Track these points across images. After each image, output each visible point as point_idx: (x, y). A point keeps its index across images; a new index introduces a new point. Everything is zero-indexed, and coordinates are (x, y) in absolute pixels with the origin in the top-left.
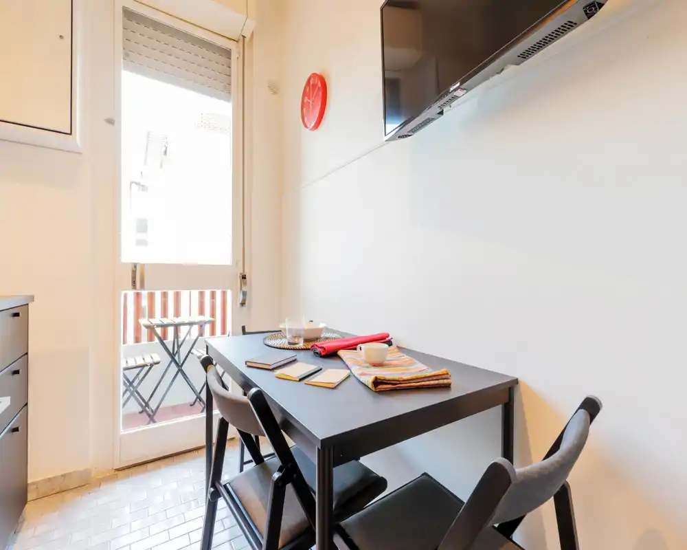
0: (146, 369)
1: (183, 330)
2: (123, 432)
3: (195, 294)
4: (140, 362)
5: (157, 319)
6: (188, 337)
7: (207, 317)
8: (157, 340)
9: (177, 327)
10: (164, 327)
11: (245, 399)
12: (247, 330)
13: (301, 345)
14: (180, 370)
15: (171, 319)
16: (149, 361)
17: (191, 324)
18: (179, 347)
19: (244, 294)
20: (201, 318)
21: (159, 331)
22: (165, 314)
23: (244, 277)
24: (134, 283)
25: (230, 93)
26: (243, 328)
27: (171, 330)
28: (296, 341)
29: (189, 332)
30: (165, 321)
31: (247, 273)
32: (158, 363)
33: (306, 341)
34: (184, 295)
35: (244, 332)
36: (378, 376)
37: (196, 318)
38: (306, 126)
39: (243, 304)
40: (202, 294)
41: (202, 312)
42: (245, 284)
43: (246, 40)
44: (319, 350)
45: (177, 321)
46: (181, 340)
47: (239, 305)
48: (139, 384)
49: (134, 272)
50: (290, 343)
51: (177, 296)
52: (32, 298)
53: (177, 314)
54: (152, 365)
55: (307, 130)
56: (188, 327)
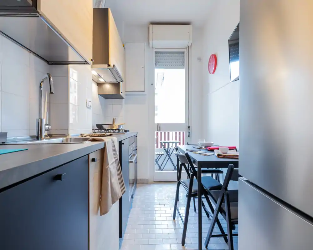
0: (160, 156)
1: (171, 144)
2: (156, 171)
3: (174, 133)
4: (159, 153)
5: (163, 141)
6: (172, 148)
7: (178, 141)
8: (163, 148)
9: (168, 143)
10: (165, 143)
11: (185, 155)
12: (189, 144)
13: (203, 148)
14: (170, 158)
15: (167, 141)
16: (161, 153)
17: (173, 143)
18: (169, 150)
19: (189, 133)
20: (176, 141)
21: (163, 144)
22: (165, 139)
23: (189, 127)
24: (158, 129)
25: (184, 66)
26: (188, 143)
27: (167, 144)
28: (202, 146)
29: (172, 146)
30: (165, 141)
31: (190, 125)
32: (163, 154)
33: (205, 147)
34: (171, 133)
35: (188, 144)
36: (219, 154)
37: (174, 141)
38: (210, 73)
39: (189, 136)
40: (176, 133)
41: (176, 139)
42: (189, 129)
43: (189, 47)
44: (208, 149)
45: (168, 141)
46: (170, 148)
47: (187, 136)
48: (158, 160)
49: (158, 126)
50: (200, 147)
51: (168, 133)
52: (138, 133)
53: (168, 139)
54: (162, 155)
55: (210, 74)
56: (172, 144)
